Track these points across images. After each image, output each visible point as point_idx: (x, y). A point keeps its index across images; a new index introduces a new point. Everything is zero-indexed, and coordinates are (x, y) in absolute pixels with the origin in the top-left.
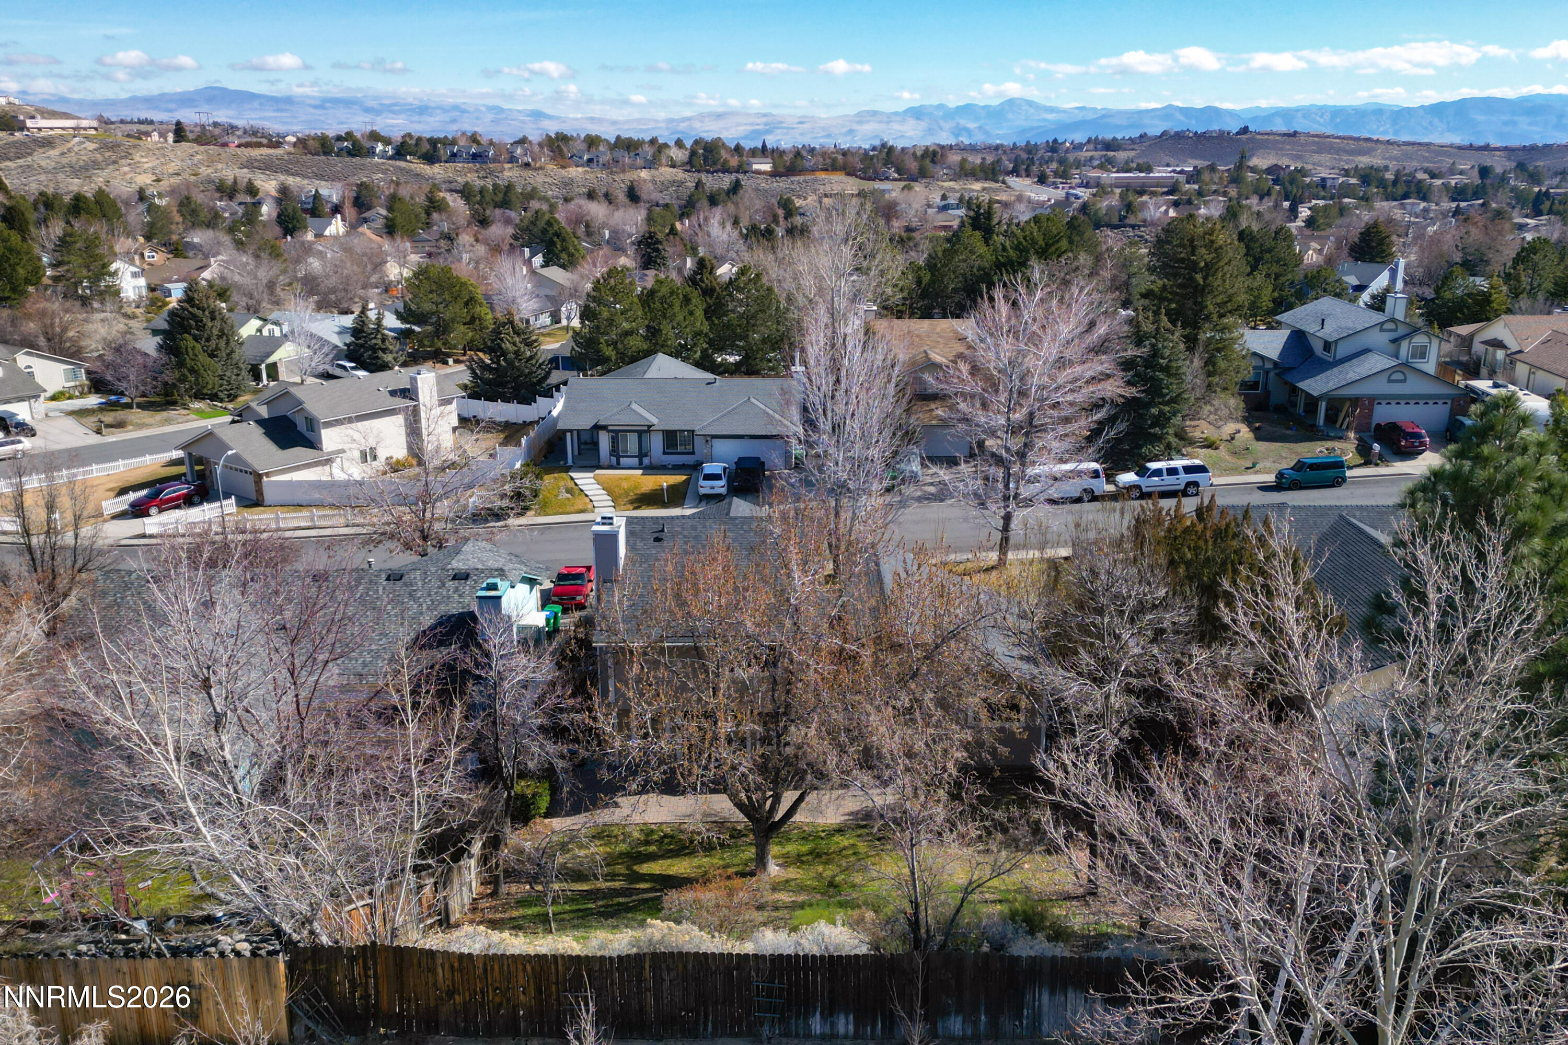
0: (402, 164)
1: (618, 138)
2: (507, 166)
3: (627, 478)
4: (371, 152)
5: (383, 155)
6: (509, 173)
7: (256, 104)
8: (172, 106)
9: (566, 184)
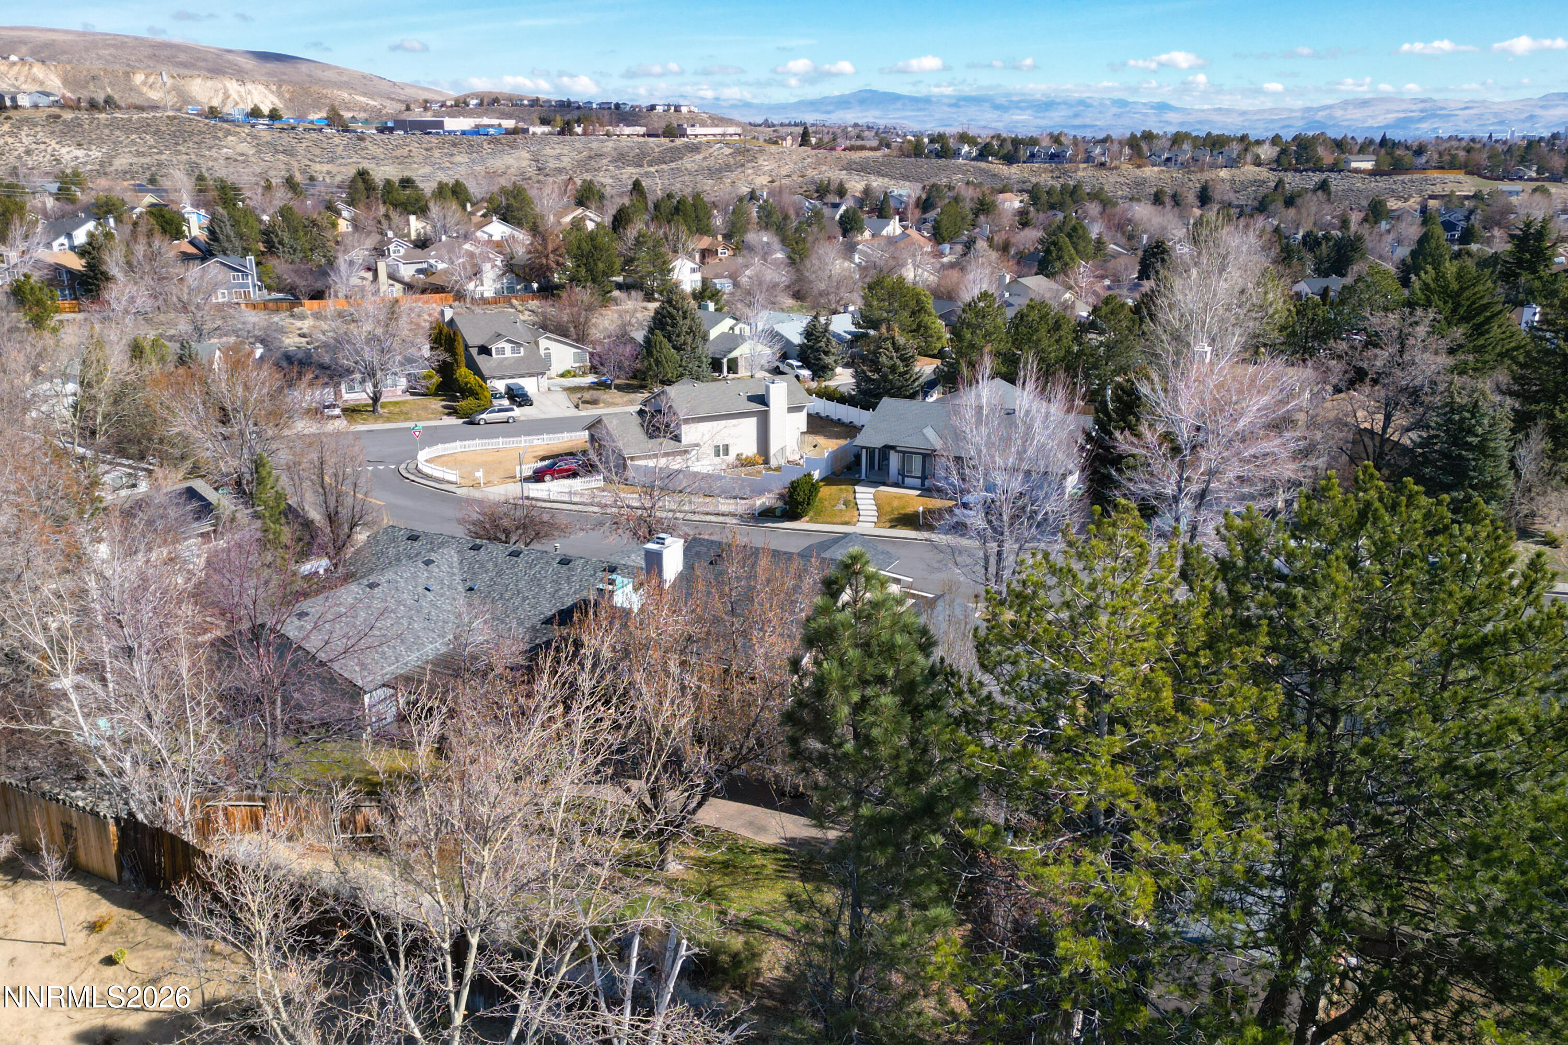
0: (983, 165)
1: (1209, 134)
2: (1082, 166)
3: (901, 497)
4: (956, 154)
5: (968, 157)
6: (1084, 174)
7: (899, 105)
8: (830, 108)
9: (1138, 184)
